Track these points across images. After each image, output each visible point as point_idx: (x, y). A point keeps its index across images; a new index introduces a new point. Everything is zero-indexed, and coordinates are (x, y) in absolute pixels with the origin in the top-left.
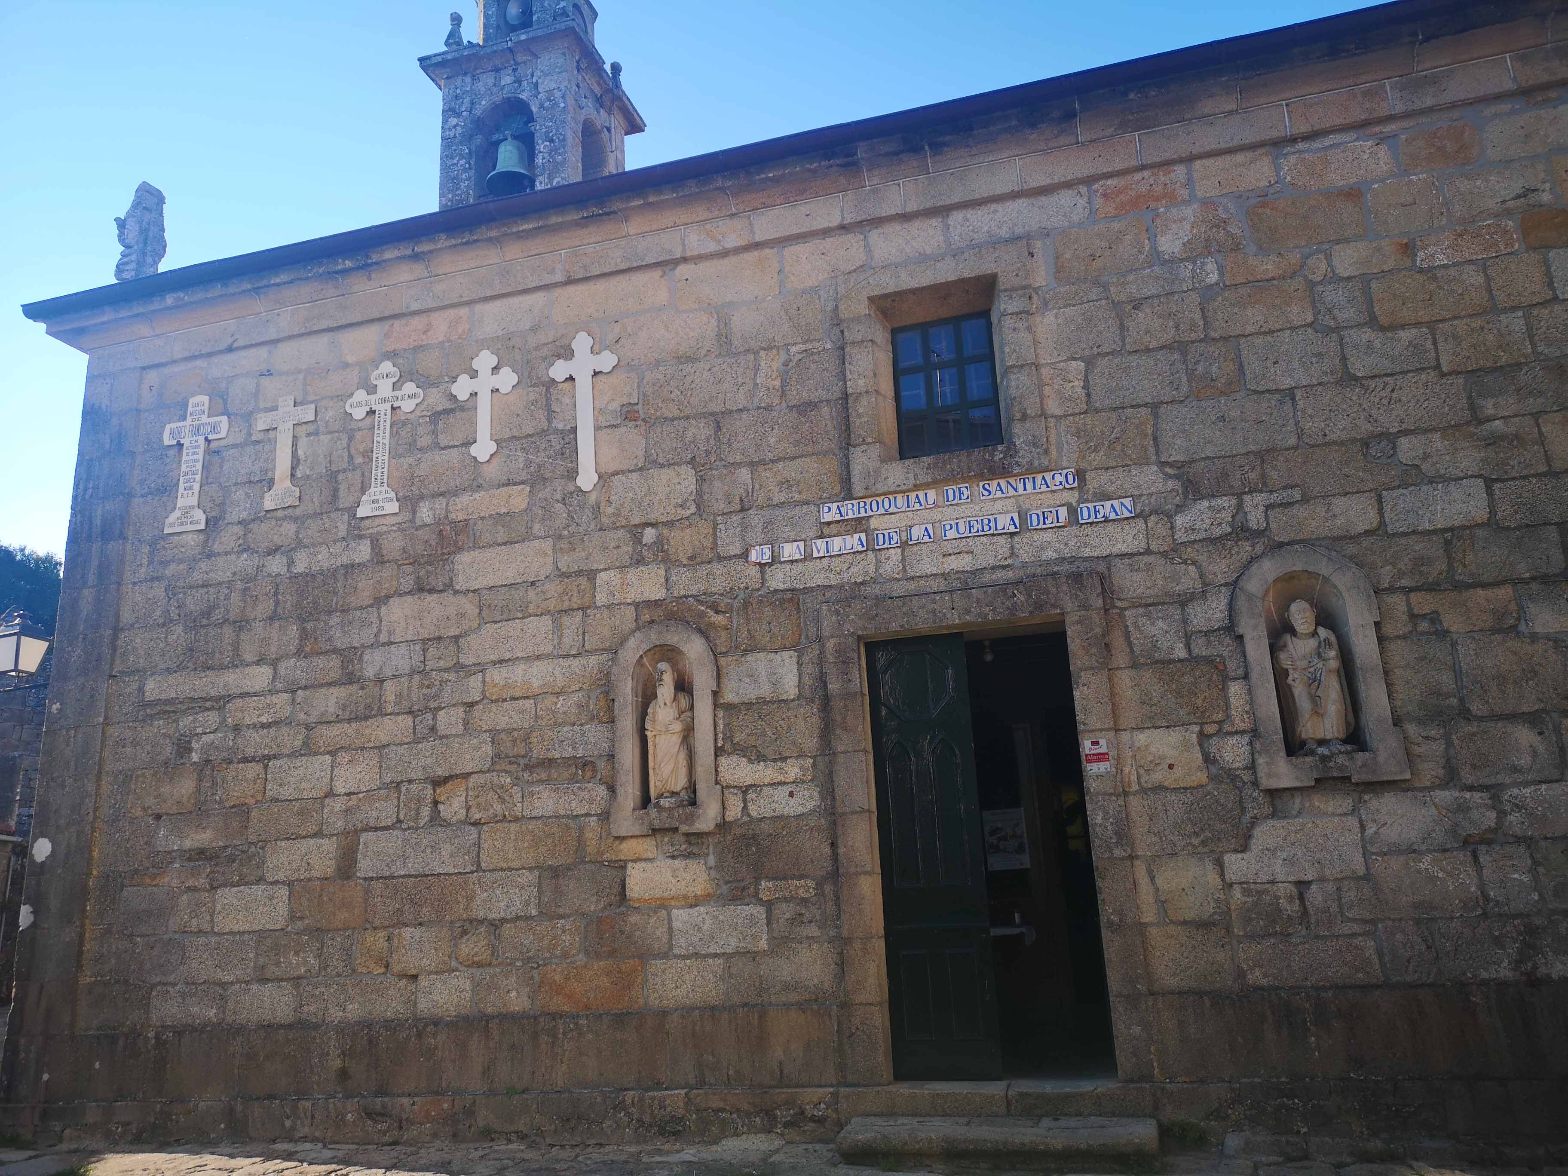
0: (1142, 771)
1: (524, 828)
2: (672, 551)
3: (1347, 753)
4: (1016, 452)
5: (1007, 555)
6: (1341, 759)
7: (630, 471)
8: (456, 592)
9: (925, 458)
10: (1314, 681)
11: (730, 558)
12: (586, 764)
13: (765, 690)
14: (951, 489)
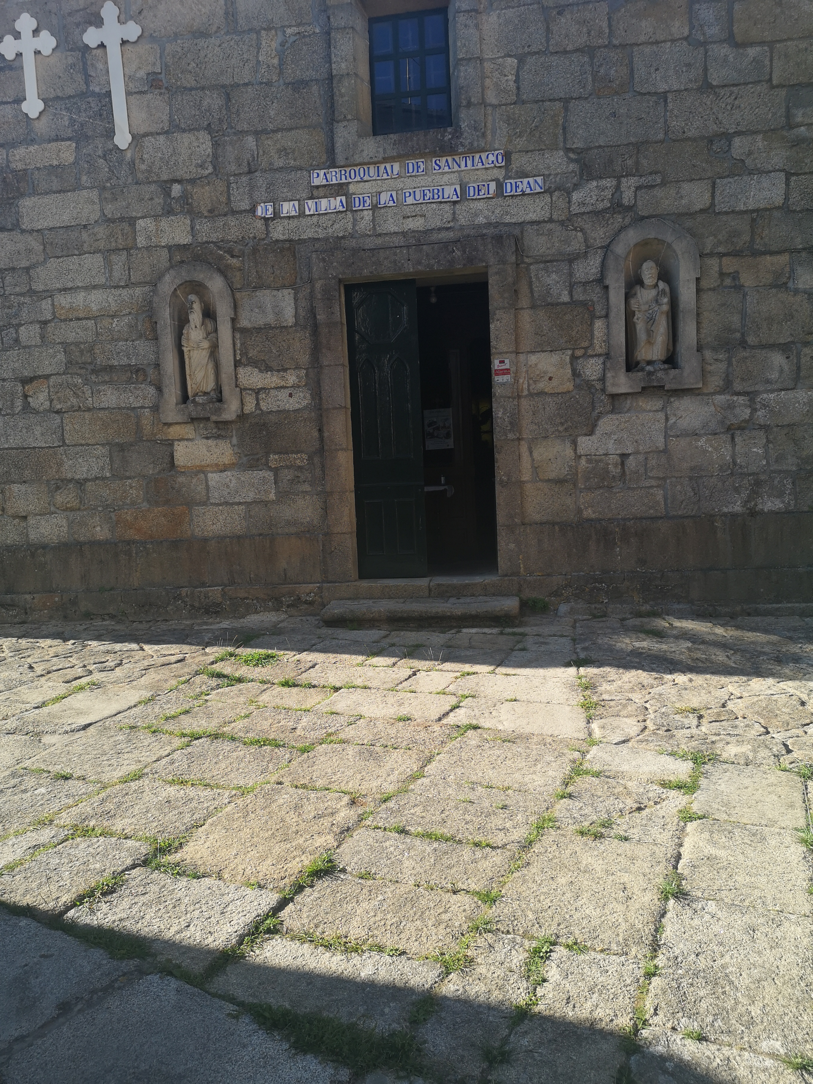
0: (531, 382)
1: (95, 415)
2: (195, 204)
3: (665, 370)
4: (462, 134)
5: (450, 219)
6: (659, 374)
7: (158, 134)
8: (23, 231)
9: (392, 136)
10: (651, 320)
11: (241, 212)
12: (138, 370)
13: (270, 318)
14: (411, 163)
